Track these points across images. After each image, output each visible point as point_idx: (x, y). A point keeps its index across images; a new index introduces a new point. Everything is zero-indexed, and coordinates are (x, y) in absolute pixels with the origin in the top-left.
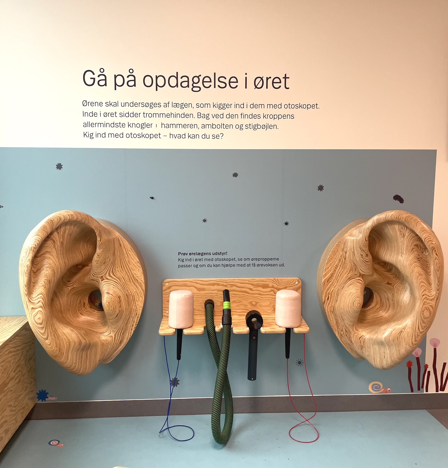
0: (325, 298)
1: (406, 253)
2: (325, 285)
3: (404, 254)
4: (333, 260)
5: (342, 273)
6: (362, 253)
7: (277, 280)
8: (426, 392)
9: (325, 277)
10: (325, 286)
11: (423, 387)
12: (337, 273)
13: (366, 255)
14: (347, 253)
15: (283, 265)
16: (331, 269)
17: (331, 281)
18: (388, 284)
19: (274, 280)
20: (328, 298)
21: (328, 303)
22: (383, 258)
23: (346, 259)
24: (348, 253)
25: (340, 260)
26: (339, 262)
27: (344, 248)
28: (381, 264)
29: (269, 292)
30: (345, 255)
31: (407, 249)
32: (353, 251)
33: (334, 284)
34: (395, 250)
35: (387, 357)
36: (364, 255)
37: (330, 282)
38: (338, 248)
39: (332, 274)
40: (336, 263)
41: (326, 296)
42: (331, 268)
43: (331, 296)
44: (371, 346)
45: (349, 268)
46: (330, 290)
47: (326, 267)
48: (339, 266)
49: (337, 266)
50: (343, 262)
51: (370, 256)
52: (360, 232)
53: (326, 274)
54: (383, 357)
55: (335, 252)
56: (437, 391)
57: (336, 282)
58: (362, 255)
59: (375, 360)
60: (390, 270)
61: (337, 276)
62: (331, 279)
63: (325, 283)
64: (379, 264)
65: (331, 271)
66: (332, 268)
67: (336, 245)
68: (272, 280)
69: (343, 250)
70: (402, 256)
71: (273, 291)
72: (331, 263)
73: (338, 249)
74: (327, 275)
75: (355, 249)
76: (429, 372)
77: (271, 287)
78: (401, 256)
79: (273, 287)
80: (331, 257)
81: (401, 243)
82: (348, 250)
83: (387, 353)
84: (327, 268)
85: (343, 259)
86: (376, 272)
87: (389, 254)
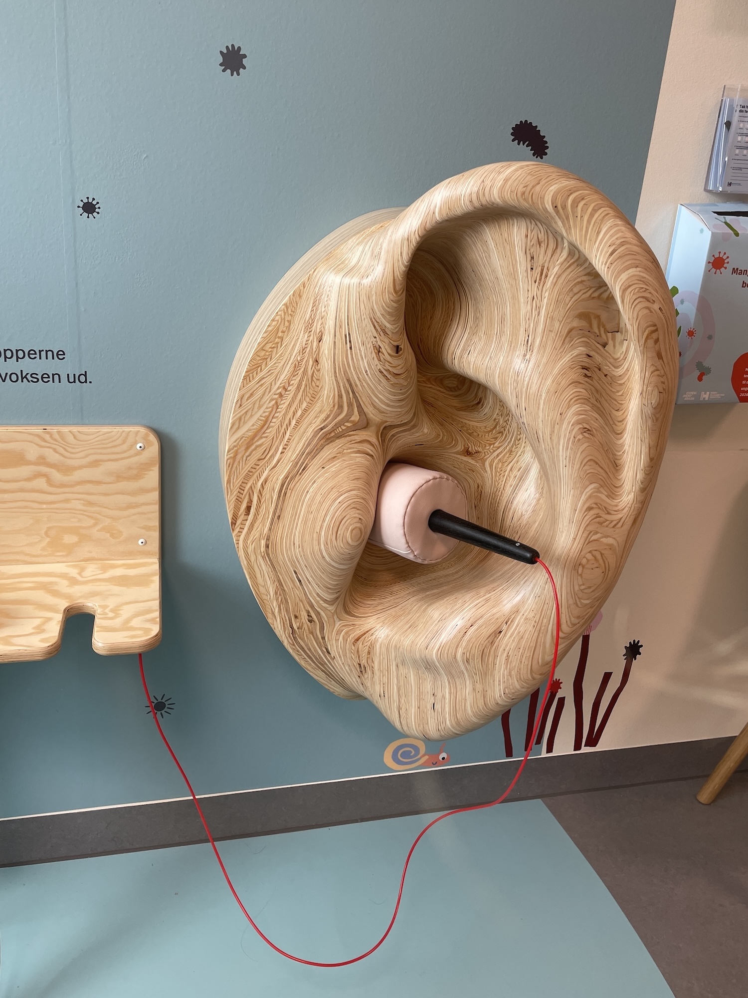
0: (237, 508)
1: (543, 346)
2: (239, 457)
3: (535, 351)
4: (271, 364)
5: (302, 416)
6: (379, 343)
7: (57, 437)
8: (547, 752)
9: (238, 428)
10: (236, 463)
11: (539, 742)
12: (285, 415)
13: (392, 349)
14: (324, 338)
15: (83, 378)
16: (261, 398)
17: (260, 445)
18: (468, 453)
19: (47, 437)
20: (248, 508)
21: (248, 523)
22: (456, 361)
23: (320, 361)
24: (328, 339)
25: (296, 367)
26: (294, 374)
27: (312, 320)
28: (447, 382)
29: (29, 479)
30: (318, 347)
31: (548, 330)
32: (345, 329)
33: (273, 456)
34: (502, 332)
35: (443, 709)
36: (386, 349)
37: (255, 449)
38: (289, 318)
39: (268, 417)
40: (282, 378)
41: (239, 501)
42: (264, 395)
43: (259, 499)
44: (394, 668)
45: (328, 397)
46: (255, 476)
47: (242, 393)
48: (292, 389)
49: (284, 388)
50: (310, 372)
51: (408, 353)
52: (376, 252)
53: (240, 418)
54: (430, 706)
55: (280, 334)
56: (577, 746)
57: (280, 450)
58: (379, 351)
59: (402, 712)
60: (479, 403)
61: (284, 426)
62: (261, 438)
63: (236, 454)
64: (440, 381)
65: (260, 407)
66: (266, 398)
67: (285, 304)
68: (38, 436)
69: (309, 327)
70: (528, 357)
71: (45, 475)
72: (261, 375)
73: (289, 322)
74: (245, 423)
75: (354, 324)
76: (562, 701)
77: (36, 463)
78: (525, 355)
79: (42, 461)
80: (262, 353)
81: (529, 307)
82: (327, 327)
83: (444, 697)
84: (246, 397)
85: (308, 361)
86: (427, 411)
87: (479, 347)
